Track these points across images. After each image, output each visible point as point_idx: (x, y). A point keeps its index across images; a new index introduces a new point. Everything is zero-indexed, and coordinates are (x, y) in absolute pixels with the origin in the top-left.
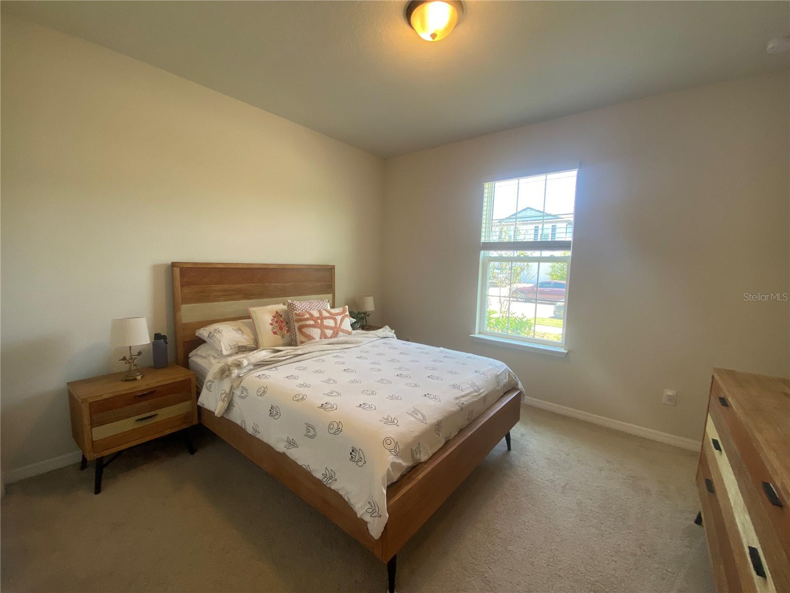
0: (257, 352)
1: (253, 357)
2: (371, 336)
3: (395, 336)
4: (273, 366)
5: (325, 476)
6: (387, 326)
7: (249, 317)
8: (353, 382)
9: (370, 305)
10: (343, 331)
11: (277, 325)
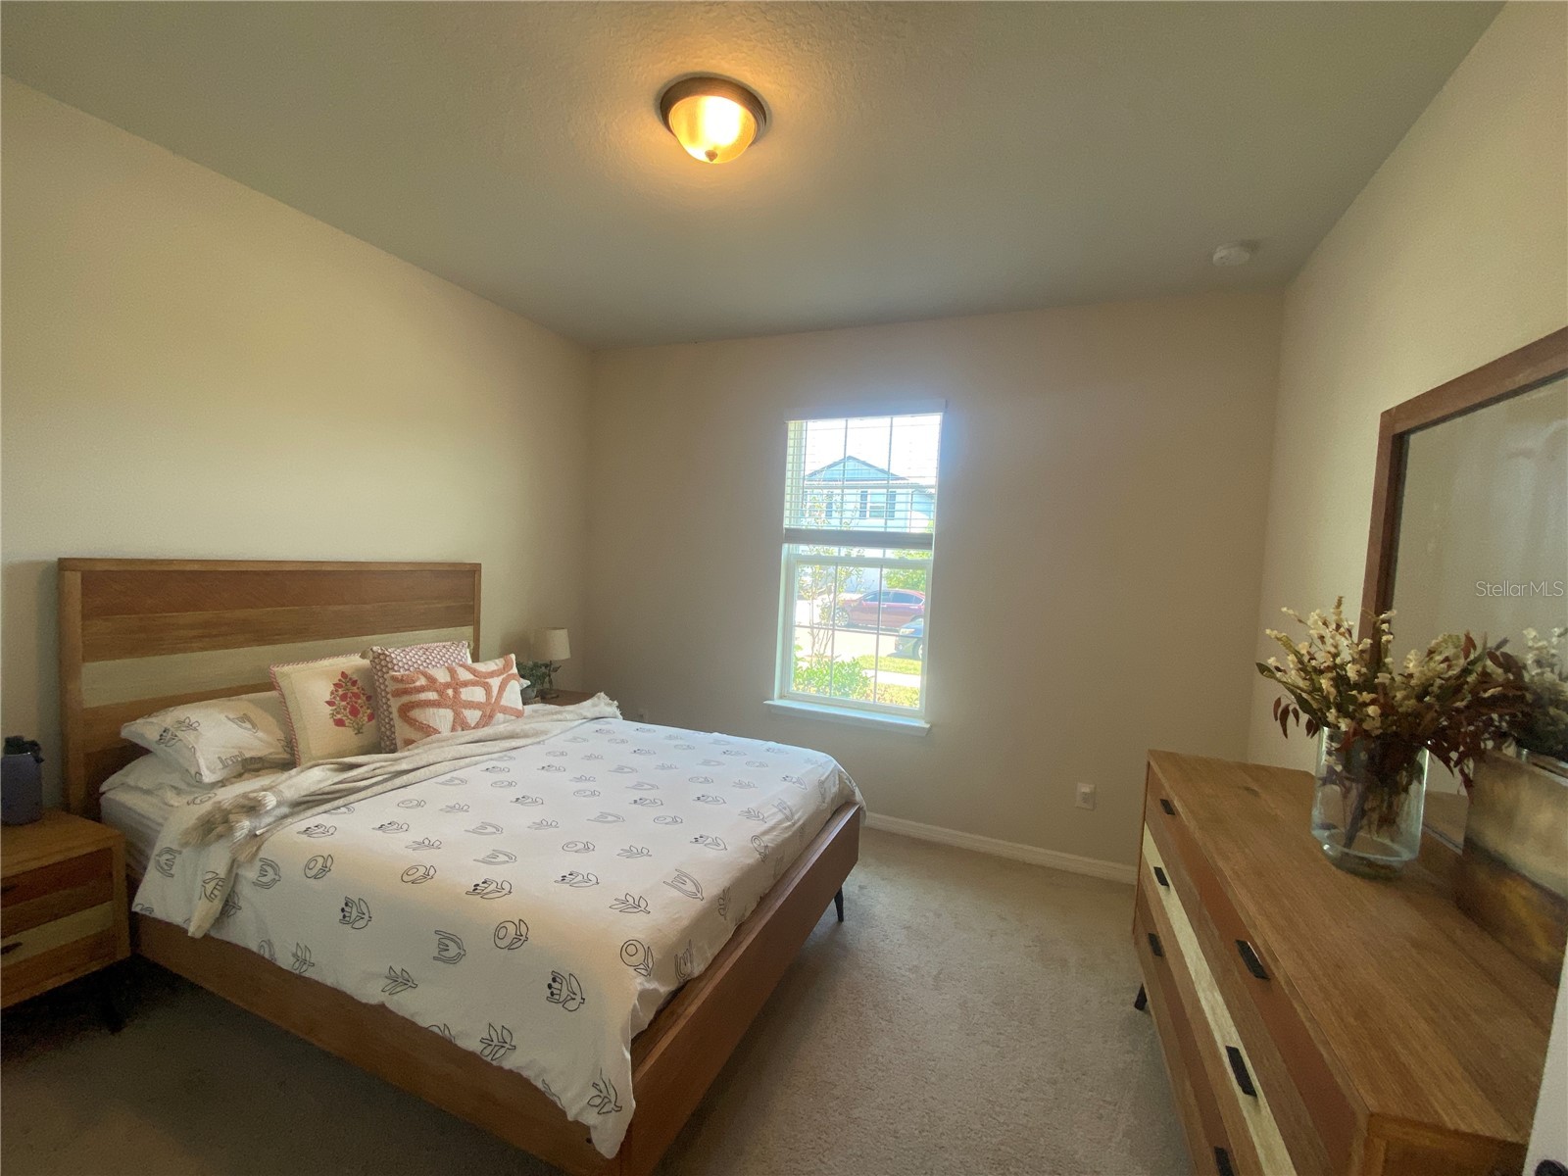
0: (298, 774)
1: (290, 787)
2: (568, 717)
3: (618, 713)
4: (340, 802)
5: (487, 1042)
6: (602, 694)
7: (270, 686)
8: (540, 825)
9: (559, 647)
10: (505, 710)
11: (344, 703)
